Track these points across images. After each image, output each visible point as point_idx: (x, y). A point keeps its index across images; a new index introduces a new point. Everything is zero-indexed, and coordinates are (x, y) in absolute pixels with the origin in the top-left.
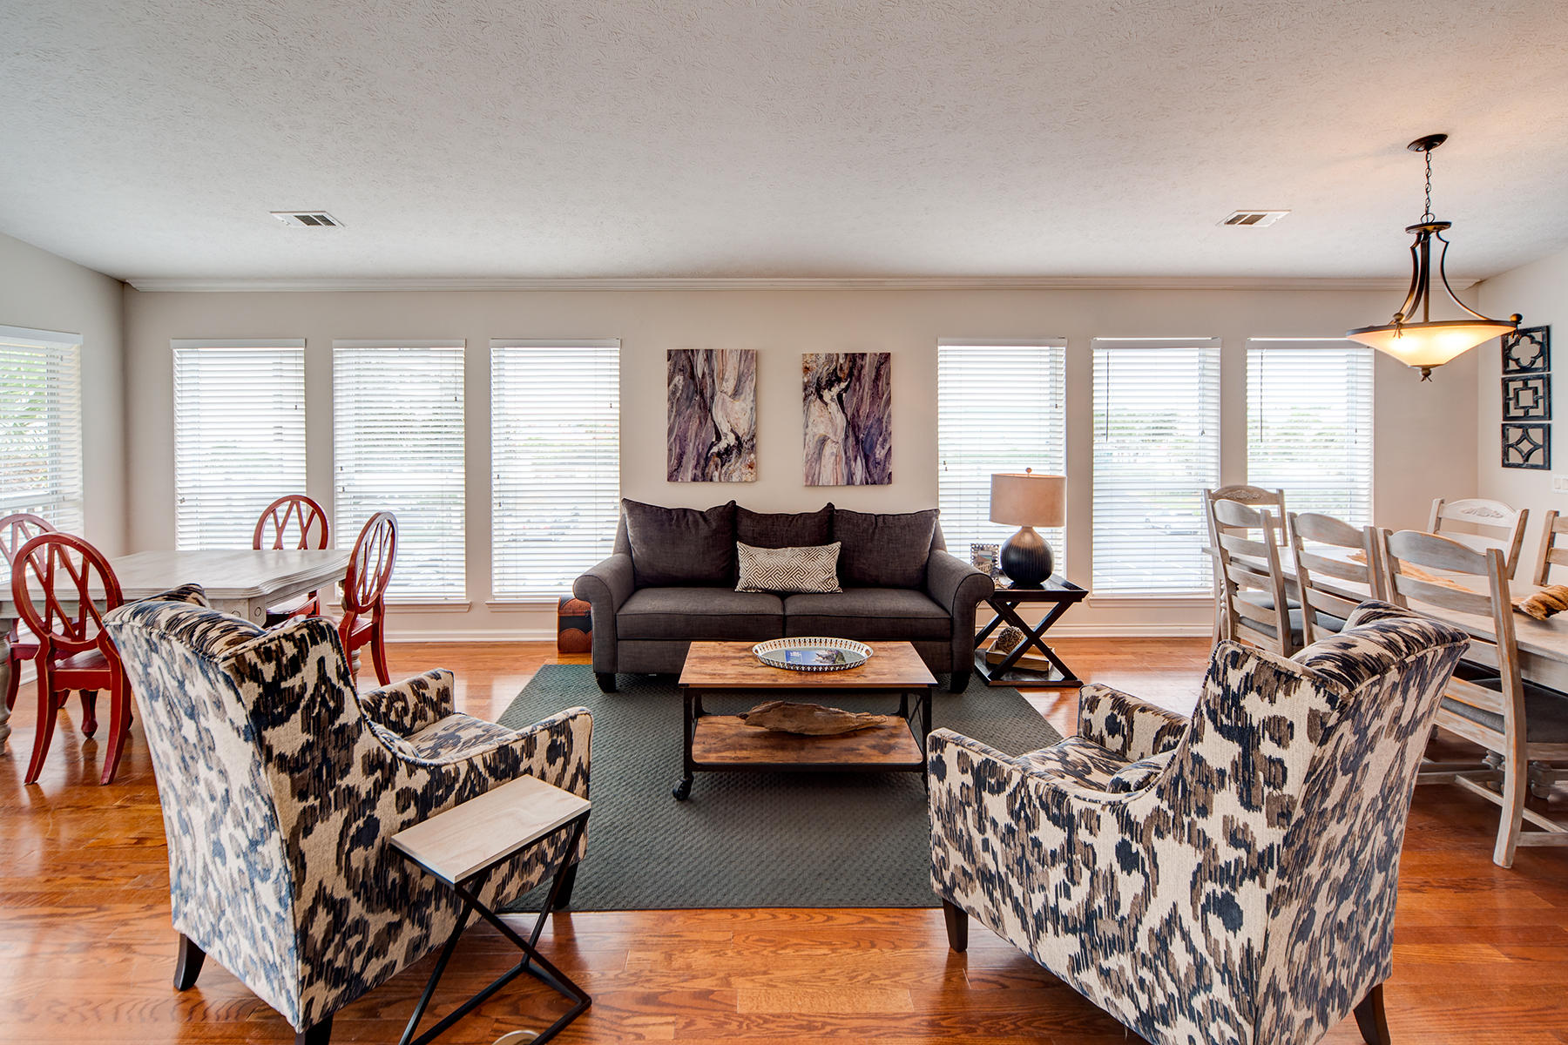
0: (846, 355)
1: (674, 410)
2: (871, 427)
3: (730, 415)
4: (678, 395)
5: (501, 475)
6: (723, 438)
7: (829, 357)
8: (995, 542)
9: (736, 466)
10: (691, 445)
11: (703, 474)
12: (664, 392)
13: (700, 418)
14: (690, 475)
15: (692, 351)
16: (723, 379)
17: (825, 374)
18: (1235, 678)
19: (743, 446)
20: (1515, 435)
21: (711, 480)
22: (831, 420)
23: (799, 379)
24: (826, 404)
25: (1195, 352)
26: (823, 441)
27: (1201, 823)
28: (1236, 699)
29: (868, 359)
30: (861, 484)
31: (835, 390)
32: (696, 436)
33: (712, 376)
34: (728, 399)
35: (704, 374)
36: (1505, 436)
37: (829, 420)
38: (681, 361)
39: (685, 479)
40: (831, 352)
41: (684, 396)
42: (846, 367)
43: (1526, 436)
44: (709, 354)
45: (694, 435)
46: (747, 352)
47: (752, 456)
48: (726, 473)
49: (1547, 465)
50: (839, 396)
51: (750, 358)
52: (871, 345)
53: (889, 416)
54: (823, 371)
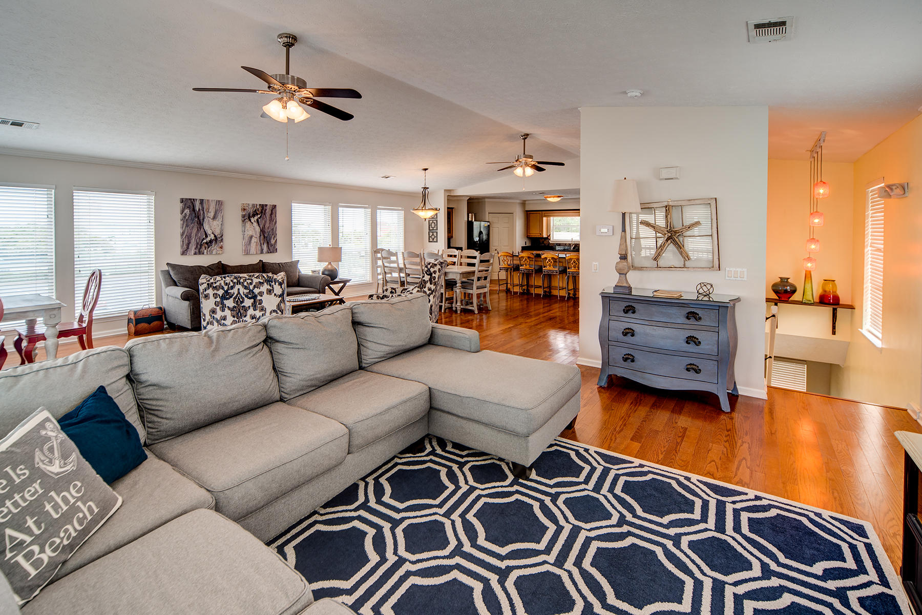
0: (260, 205)
1: (185, 224)
2: (270, 232)
3: (211, 227)
4: (187, 218)
5: (80, 256)
6: (209, 236)
7: (253, 205)
8: (319, 269)
9: (215, 248)
10: (193, 239)
11: (199, 252)
12: (179, 216)
13: (197, 228)
14: (193, 252)
15: (194, 199)
16: (208, 212)
17: (252, 212)
18: (429, 266)
19: (218, 239)
20: (431, 234)
21: (203, 254)
22: (254, 229)
23: (241, 213)
24: (252, 223)
25: (363, 210)
26: (251, 237)
27: (424, 289)
28: (429, 269)
29: (268, 207)
30: (266, 253)
31: (256, 218)
32: (196, 235)
33: (203, 210)
34: (211, 220)
35: (199, 210)
36: (429, 235)
37: (253, 229)
38: (188, 204)
39: (190, 254)
40: (255, 203)
41: (190, 218)
42: (260, 209)
43: (433, 234)
44: (202, 201)
45: (195, 235)
46: (219, 201)
47: (222, 243)
48: (210, 251)
49: (437, 242)
50: (257, 220)
51: (219, 203)
52: (269, 202)
53: (276, 228)
54: (251, 211)
